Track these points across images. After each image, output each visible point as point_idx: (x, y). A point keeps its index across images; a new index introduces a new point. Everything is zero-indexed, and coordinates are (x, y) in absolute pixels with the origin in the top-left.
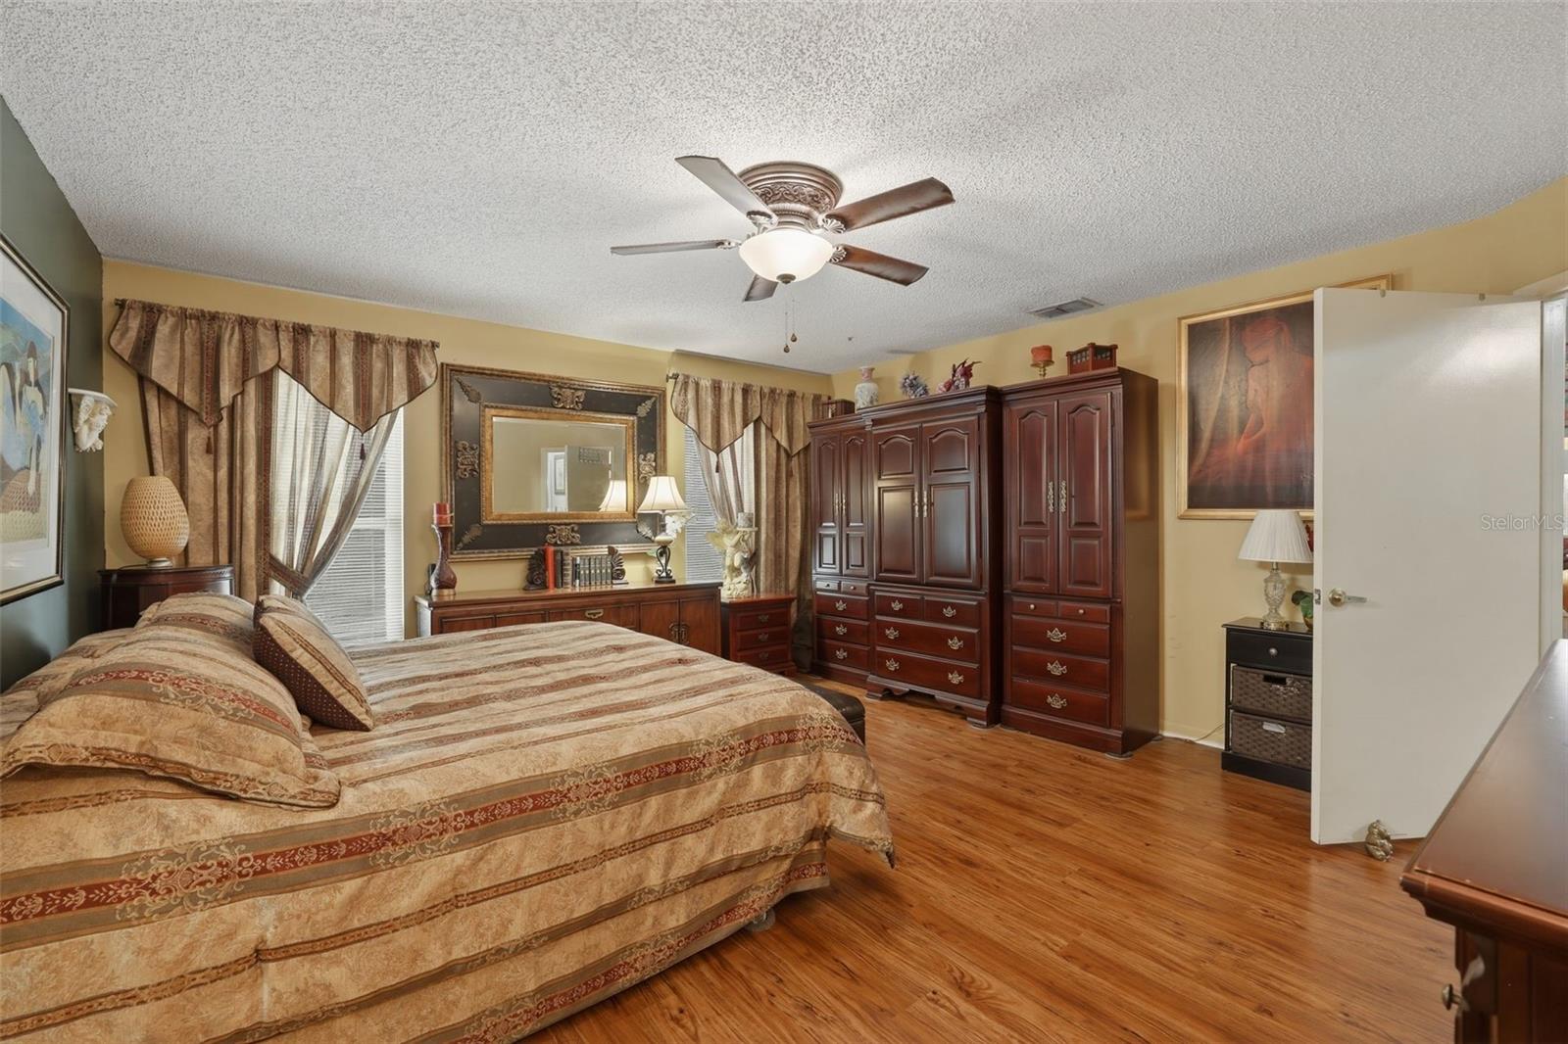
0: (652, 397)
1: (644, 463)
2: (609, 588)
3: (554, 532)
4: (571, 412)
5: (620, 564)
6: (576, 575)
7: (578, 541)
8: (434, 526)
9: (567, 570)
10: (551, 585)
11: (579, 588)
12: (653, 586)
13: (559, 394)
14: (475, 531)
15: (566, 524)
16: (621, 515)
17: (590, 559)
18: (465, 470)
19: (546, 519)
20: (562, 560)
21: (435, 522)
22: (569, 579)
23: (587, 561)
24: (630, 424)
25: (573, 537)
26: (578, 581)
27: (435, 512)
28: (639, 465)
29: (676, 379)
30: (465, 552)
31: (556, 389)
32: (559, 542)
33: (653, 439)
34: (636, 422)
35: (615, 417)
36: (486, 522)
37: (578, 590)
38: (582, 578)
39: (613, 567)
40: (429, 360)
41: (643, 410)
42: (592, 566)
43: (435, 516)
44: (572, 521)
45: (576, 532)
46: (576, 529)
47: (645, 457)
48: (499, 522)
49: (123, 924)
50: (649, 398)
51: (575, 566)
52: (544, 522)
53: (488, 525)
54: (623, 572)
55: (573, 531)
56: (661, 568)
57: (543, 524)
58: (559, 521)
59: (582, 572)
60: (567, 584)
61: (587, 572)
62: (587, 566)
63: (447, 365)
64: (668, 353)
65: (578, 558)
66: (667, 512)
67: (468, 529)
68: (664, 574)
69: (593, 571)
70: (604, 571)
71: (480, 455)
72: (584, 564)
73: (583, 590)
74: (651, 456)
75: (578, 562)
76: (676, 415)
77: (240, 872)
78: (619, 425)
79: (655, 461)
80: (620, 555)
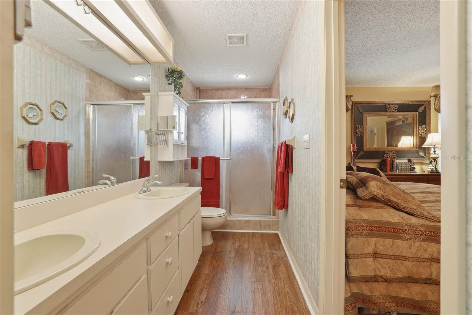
0: (424, 104)
1: (421, 129)
2: (409, 173)
3: (387, 154)
4: (393, 113)
5: (413, 165)
6: (397, 168)
7: (395, 157)
8: (351, 151)
9: (394, 166)
10: (389, 171)
11: (398, 172)
12: (430, 173)
13: (389, 107)
14: (362, 153)
15: (391, 151)
16: (412, 148)
17: (402, 163)
18: (359, 134)
19: (384, 149)
20: (393, 163)
21: (352, 149)
22: (395, 169)
23: (401, 164)
24: (416, 115)
25: (394, 155)
26: (398, 170)
27: (352, 147)
28: (419, 130)
29: (436, 96)
30: (359, 159)
31: (388, 106)
32: (389, 157)
33: (425, 120)
34: (418, 115)
35: (410, 113)
36: (365, 150)
37: (398, 173)
38: (399, 170)
39: (411, 166)
40: (350, 101)
41: (421, 109)
42: (403, 165)
43: (352, 148)
44: (393, 150)
45: (395, 154)
46: (395, 152)
47: (422, 127)
48: (369, 150)
49: (402, 239)
50: (423, 105)
51: (397, 165)
52: (384, 150)
53: (365, 151)
54: (415, 168)
55: (394, 153)
56: (433, 168)
57: (383, 151)
58: (388, 150)
59: (399, 167)
60: (394, 171)
61: (401, 167)
62: (401, 165)
63: (354, 102)
64: (431, 87)
65: (398, 163)
66: (436, 147)
67: (360, 152)
68: (434, 170)
69: (403, 167)
70: (407, 167)
71: (363, 129)
72: (400, 165)
73: (399, 173)
74: (424, 126)
75: (398, 164)
76: (436, 110)
77: (425, 234)
78: (411, 116)
79: (426, 128)
80: (413, 162)
